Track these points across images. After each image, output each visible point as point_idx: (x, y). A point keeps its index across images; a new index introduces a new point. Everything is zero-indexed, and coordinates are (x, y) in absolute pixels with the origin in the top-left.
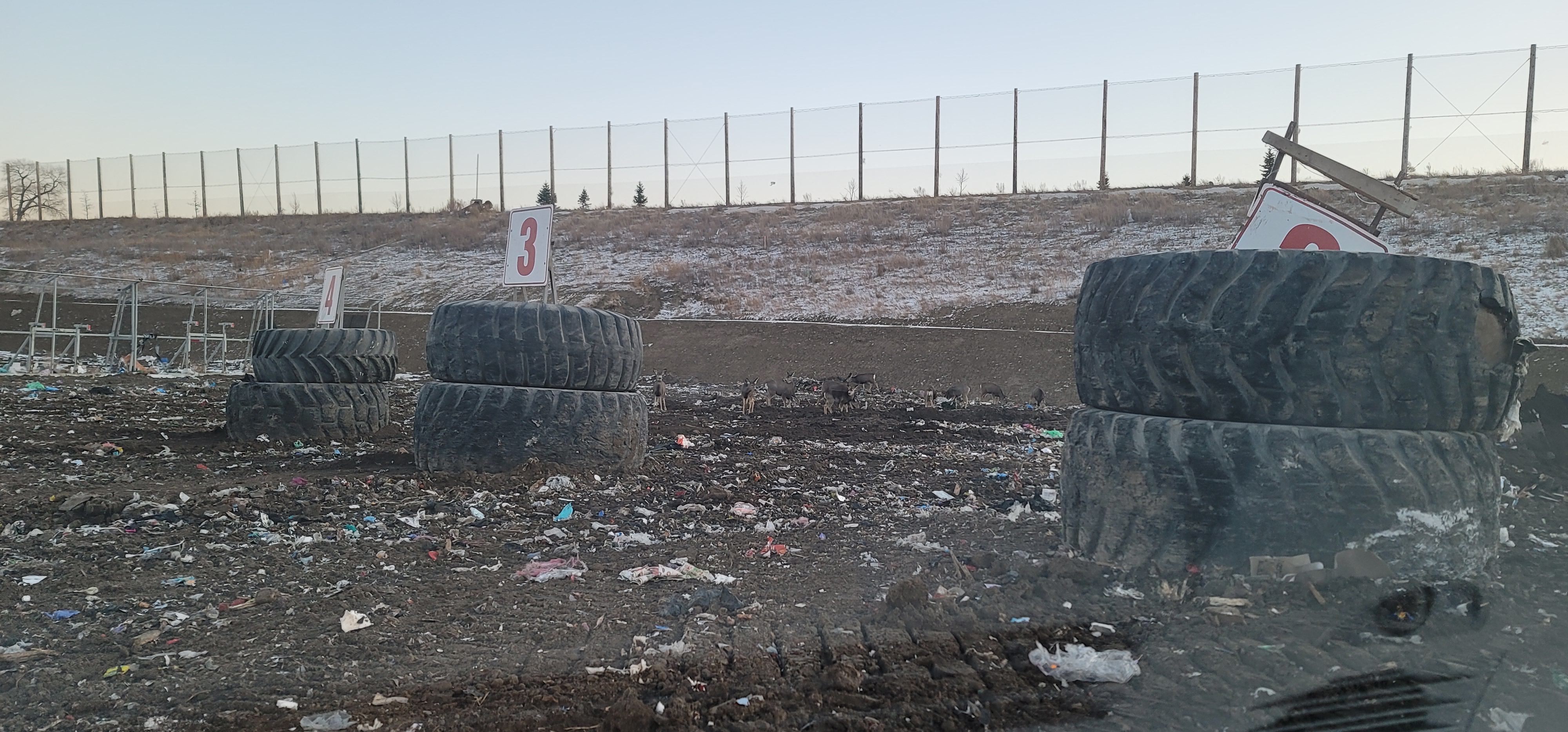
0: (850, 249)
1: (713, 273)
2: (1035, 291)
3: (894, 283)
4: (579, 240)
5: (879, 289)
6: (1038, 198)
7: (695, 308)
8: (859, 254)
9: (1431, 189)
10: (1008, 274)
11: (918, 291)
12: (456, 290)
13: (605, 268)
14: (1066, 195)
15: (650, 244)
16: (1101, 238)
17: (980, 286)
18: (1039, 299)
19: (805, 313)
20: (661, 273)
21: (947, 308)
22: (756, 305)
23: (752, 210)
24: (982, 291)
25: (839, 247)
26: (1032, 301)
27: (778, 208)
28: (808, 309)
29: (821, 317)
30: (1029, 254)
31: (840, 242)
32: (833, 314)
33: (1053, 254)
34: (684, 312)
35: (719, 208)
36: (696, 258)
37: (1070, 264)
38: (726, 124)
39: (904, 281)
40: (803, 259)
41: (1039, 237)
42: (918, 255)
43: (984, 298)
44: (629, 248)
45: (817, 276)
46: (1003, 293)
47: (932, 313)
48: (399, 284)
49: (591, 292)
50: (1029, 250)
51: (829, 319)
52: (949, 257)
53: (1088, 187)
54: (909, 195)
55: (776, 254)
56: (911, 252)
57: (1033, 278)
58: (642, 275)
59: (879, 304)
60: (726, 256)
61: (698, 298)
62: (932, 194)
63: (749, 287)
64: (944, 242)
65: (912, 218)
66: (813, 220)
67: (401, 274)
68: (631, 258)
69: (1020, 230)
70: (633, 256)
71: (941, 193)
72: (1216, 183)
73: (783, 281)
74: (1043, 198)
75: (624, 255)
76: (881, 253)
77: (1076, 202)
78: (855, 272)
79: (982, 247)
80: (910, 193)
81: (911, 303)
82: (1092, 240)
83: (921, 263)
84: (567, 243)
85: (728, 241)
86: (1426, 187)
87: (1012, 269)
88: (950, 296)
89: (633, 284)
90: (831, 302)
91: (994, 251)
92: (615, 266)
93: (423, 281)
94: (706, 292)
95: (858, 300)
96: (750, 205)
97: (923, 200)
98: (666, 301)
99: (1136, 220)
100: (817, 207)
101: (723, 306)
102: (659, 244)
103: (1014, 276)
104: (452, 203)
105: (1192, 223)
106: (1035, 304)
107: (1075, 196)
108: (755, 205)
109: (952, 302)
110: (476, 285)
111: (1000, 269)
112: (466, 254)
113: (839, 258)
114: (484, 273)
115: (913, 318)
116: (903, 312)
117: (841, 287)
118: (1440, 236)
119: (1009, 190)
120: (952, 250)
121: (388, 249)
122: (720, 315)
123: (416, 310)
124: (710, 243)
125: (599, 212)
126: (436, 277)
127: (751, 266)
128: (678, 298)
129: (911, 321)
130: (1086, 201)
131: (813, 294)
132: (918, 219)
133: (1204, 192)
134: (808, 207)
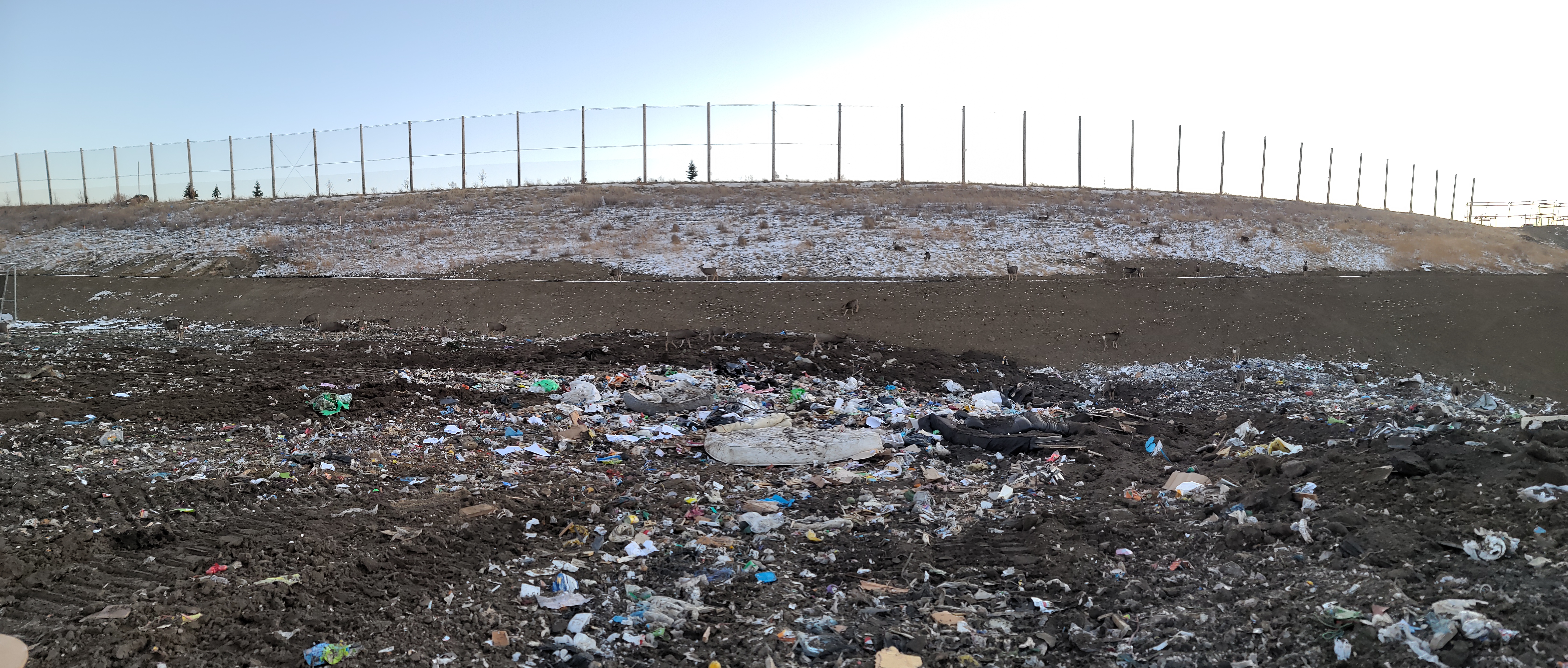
0: (401, 225)
1: (301, 243)
2: (534, 252)
3: (431, 248)
4: (206, 221)
5: (420, 253)
6: (536, 189)
7: (283, 269)
8: (408, 228)
9: (791, 188)
10: (514, 240)
11: (448, 253)
12: (104, 258)
13: (221, 240)
14: (556, 187)
15: (257, 223)
16: (584, 215)
17: (493, 249)
18: (537, 257)
19: (364, 271)
20: (261, 243)
21: (469, 265)
22: (329, 266)
23: (334, 199)
24: (494, 253)
25: (394, 223)
26: (532, 259)
27: (353, 198)
28: (367, 268)
29: (377, 273)
30: (529, 227)
31: (395, 220)
32: (385, 271)
33: (547, 226)
34: (275, 271)
35: (311, 198)
36: (290, 232)
37: (561, 233)
38: (314, 137)
39: (438, 246)
40: (367, 232)
41: (537, 215)
42: (450, 228)
43: (496, 258)
44: (241, 226)
45: (376, 244)
46: (510, 253)
47: (458, 269)
48: (63, 254)
49: (207, 258)
50: (530, 223)
51: (383, 275)
52: (472, 229)
53: (572, 182)
54: (445, 188)
55: (347, 229)
56: (445, 226)
57: (533, 243)
58: (247, 245)
59: (420, 263)
60: (312, 230)
61: (286, 260)
62: (461, 187)
63: (325, 253)
64: (469, 219)
65: (447, 203)
66: (378, 205)
67: (66, 247)
68: (241, 233)
69: (523, 210)
70: (242, 231)
71: (467, 186)
72: (659, 180)
73: (351, 248)
74: (540, 189)
75: (236, 231)
76: (423, 227)
77: (564, 192)
78: (403, 241)
79: (496, 222)
80: (446, 187)
81: (443, 262)
82: (577, 216)
83: (451, 234)
84: (197, 223)
85: (314, 220)
86: (787, 187)
87: (517, 237)
88: (471, 257)
89: (238, 251)
90: (385, 263)
91: (504, 224)
92: (229, 239)
93: (82, 252)
94: (292, 257)
95: (404, 261)
96: (334, 196)
97: (455, 191)
98: (262, 263)
99: (607, 203)
100: (381, 196)
101: (304, 266)
102: (263, 223)
103: (519, 241)
104: (118, 195)
105: (647, 205)
106: (535, 261)
107: (563, 188)
108: (337, 196)
109: (472, 261)
110: (121, 254)
111: (509, 237)
112: (120, 232)
113: (393, 231)
114: (130, 245)
115: (444, 273)
116: (436, 269)
117: (392, 251)
118: (803, 216)
119: (516, 184)
120: (474, 224)
121: (63, 229)
122: (301, 273)
123: (71, 273)
124: (300, 222)
125: (226, 203)
126: (92, 248)
127: (328, 238)
128: (272, 261)
129: (442, 275)
130: (571, 191)
131: (372, 257)
132: (451, 204)
133: (652, 186)
134: (375, 197)
